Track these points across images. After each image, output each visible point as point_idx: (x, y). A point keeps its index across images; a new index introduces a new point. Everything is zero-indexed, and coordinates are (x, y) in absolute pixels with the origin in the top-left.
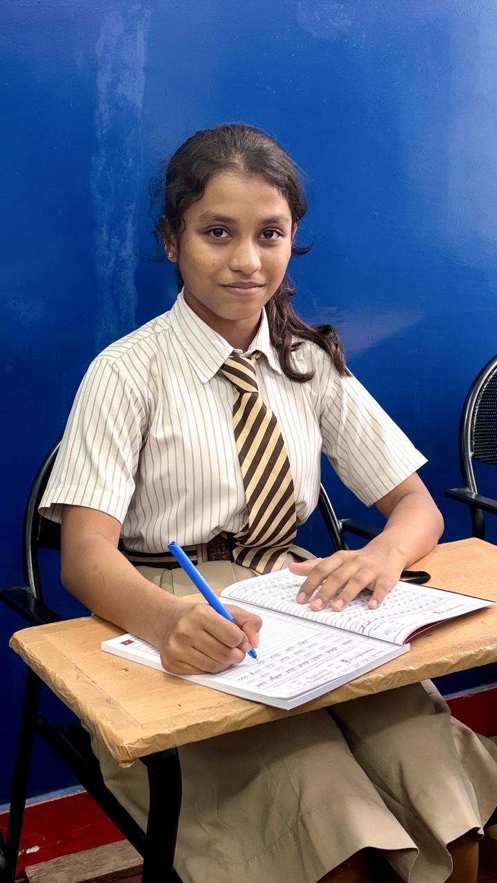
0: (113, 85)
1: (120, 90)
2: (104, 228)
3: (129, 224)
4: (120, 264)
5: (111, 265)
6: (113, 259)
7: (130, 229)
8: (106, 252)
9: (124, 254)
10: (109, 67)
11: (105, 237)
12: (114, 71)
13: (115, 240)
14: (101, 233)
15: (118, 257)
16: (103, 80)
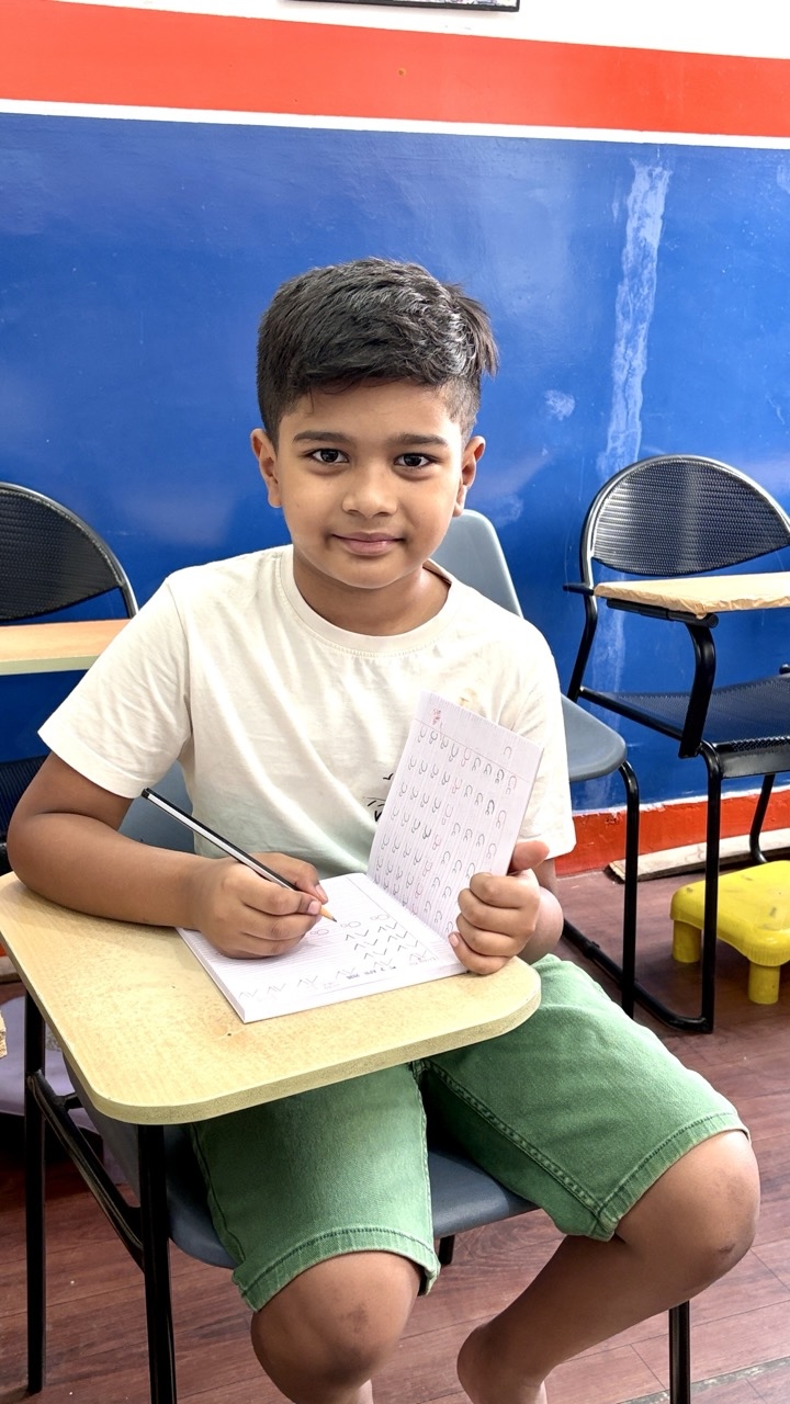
0: (638, 230)
1: (642, 233)
2: (623, 342)
3: (641, 339)
4: (631, 371)
5: (625, 372)
6: (627, 367)
7: (641, 343)
8: (622, 361)
9: (635, 363)
10: (636, 216)
11: (622, 349)
12: (639, 219)
13: (630, 352)
14: (619, 346)
15: (631, 365)
16: (631, 225)
